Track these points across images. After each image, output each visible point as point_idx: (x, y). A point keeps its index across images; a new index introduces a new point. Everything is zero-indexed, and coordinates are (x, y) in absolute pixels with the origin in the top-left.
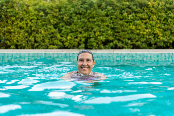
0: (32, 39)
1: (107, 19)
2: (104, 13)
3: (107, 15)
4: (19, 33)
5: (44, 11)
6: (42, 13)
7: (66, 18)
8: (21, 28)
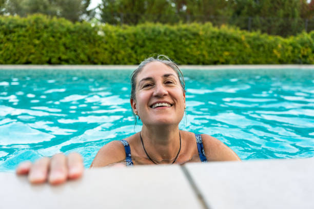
0: (114, 57)
1: (170, 44)
2: (168, 39)
3: (170, 41)
4: (104, 53)
5: (123, 36)
6: (121, 39)
7: (140, 42)
8: (106, 49)
